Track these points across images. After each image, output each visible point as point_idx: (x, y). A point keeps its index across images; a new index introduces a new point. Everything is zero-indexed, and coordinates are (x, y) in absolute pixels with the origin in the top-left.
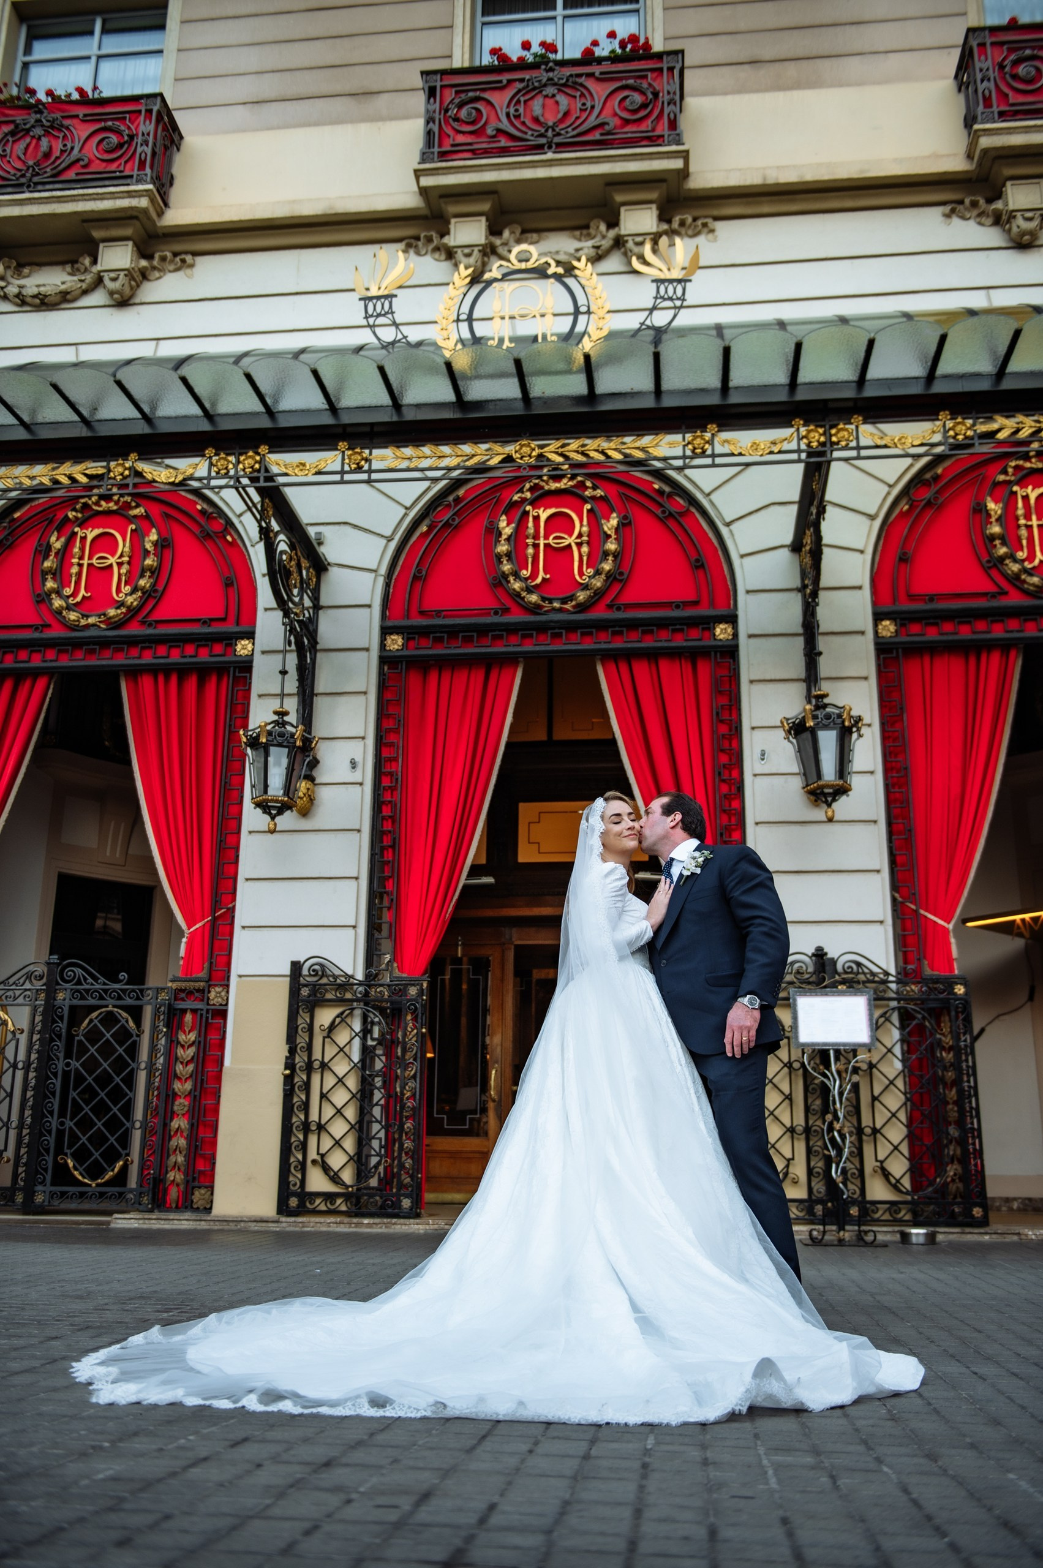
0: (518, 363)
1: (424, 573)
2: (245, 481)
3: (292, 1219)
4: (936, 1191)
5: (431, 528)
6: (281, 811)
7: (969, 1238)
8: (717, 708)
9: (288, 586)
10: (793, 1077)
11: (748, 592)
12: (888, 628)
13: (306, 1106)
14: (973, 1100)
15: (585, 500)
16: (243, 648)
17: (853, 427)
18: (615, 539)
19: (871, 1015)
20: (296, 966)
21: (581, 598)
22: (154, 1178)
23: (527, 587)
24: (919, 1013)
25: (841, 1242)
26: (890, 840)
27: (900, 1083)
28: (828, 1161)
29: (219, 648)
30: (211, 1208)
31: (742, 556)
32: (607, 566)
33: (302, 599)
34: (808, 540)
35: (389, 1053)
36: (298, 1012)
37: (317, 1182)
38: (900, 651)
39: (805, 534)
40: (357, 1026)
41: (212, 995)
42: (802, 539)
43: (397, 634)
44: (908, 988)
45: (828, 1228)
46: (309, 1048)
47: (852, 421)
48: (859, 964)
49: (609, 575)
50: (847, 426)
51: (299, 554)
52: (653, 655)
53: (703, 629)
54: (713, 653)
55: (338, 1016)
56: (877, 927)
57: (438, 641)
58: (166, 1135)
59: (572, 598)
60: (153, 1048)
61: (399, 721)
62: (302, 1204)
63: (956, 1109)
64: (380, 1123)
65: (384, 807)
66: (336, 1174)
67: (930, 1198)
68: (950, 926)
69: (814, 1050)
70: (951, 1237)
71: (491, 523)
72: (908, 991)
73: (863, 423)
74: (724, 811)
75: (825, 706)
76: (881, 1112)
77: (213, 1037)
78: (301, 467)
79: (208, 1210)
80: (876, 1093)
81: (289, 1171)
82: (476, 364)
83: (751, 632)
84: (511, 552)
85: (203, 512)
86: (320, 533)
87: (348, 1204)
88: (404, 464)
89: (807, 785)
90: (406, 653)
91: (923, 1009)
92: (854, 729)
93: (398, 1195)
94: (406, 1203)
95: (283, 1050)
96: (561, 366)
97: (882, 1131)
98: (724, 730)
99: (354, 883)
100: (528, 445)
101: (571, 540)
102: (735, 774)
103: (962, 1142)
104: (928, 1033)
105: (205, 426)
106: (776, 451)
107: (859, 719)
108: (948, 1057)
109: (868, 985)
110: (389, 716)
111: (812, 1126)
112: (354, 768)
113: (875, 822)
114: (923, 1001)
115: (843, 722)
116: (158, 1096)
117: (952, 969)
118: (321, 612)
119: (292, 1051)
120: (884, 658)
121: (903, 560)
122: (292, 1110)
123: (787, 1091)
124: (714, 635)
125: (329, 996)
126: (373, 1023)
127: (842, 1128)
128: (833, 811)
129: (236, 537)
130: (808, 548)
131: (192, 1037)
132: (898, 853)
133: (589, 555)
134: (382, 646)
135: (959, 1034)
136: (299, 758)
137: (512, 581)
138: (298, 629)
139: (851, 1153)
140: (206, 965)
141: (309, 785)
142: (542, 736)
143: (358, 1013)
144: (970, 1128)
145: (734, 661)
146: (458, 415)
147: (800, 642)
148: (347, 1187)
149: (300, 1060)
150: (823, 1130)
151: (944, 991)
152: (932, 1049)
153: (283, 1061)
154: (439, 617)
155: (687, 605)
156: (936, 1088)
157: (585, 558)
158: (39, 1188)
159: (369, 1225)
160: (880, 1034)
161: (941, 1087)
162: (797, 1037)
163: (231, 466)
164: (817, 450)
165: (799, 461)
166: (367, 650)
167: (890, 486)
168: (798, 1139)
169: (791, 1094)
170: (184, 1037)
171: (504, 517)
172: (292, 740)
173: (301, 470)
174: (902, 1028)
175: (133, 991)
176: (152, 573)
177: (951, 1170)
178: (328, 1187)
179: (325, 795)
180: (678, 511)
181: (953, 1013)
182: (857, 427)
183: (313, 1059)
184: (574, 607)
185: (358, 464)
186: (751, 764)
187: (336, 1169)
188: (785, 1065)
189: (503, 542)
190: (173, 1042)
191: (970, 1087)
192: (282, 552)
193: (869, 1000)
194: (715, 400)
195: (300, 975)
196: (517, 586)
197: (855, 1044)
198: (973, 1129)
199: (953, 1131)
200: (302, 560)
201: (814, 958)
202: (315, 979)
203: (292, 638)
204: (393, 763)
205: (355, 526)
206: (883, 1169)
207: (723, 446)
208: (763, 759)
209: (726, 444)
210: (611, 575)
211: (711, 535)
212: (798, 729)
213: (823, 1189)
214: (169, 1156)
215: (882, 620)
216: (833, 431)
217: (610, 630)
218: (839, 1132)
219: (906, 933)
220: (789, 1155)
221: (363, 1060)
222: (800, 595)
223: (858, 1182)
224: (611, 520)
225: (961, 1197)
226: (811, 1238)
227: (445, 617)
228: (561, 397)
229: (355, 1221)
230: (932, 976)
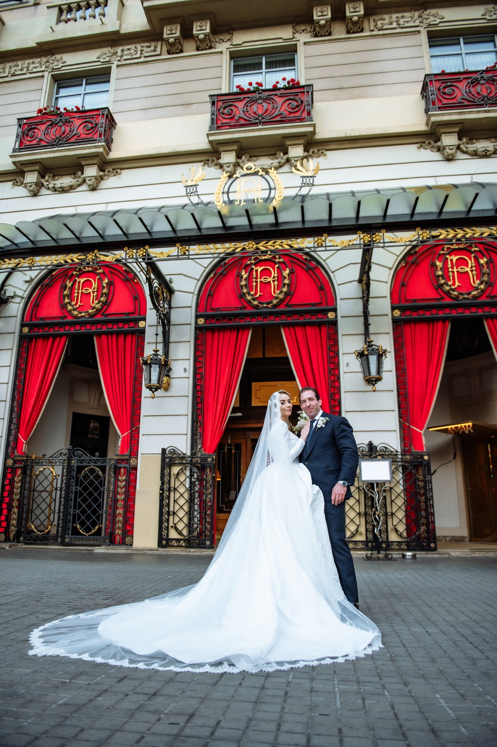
0: (247, 211)
1: (212, 293)
2: (140, 260)
3: (163, 549)
4: (416, 537)
5: (215, 275)
6: (156, 390)
7: (429, 556)
8: (329, 345)
9: (158, 300)
10: (360, 493)
11: (341, 299)
12: (397, 313)
13: (168, 505)
15: (276, 263)
18: (288, 279)
19: (391, 469)
20: (164, 450)
21: (275, 302)
22: (111, 533)
23: (253, 298)
24: (410, 467)
25: (378, 559)
26: (398, 398)
27: (402, 495)
28: (374, 526)
29: (132, 325)
31: (339, 285)
32: (285, 289)
33: (164, 305)
34: (365, 278)
35: (201, 484)
36: (165, 468)
37: (173, 534)
38: (402, 322)
39: (363, 276)
40: (188, 473)
41: (131, 461)
42: (362, 278)
43: (202, 318)
44: (405, 457)
45: (373, 552)
46: (169, 482)
47: (382, 231)
48: (386, 448)
49: (286, 293)
50: (380, 234)
51: (163, 287)
52: (303, 325)
53: (323, 314)
54: (327, 324)
55: (180, 470)
56: (393, 433)
57: (218, 320)
58: (115, 516)
59: (271, 302)
60: (109, 482)
61: (203, 352)
62: (167, 543)
63: (424, 504)
64: (197, 511)
65: (197, 387)
66: (180, 531)
67: (414, 540)
68: (422, 432)
69: (368, 483)
70: (422, 555)
71: (239, 273)
72: (405, 459)
73: (386, 233)
74: (333, 387)
75: (372, 345)
76: (395, 506)
77: (132, 478)
78: (162, 254)
79: (131, 545)
81: (162, 530)
82: (231, 212)
83: (343, 315)
84: (247, 284)
85: (125, 271)
86: (171, 278)
87: (185, 543)
88: (202, 252)
89: (365, 377)
90: (205, 325)
91: (411, 465)
92: (384, 355)
93: (205, 540)
94: (208, 543)
95: (159, 483)
96: (264, 212)
97: (395, 514)
98: (332, 355)
99: (186, 417)
100: (252, 243)
101: (270, 279)
102: (336, 372)
103: (427, 518)
104: (413, 475)
105: (124, 239)
106: (351, 244)
107: (386, 351)
108: (421, 484)
109: (390, 456)
110: (199, 350)
111: (367, 512)
112: (185, 371)
113: (392, 391)
114: (411, 462)
115: (379, 352)
116: (111, 501)
117: (423, 449)
118: (172, 310)
119: (163, 484)
120: (396, 325)
121: (403, 286)
122: (163, 507)
123: (358, 499)
124: (328, 316)
125: (177, 462)
126: (194, 472)
127: (379, 513)
128: (376, 387)
129: (138, 279)
130: (365, 282)
131: (124, 478)
132: (401, 403)
133: (278, 285)
134: (196, 323)
135: (425, 475)
136: (163, 368)
137: (247, 296)
138: (163, 317)
139: (383, 523)
140: (129, 450)
141: (168, 378)
142: (261, 356)
143: (188, 468)
145: (336, 327)
146: (224, 232)
147: (362, 319)
148: (185, 536)
149: (166, 487)
150: (372, 514)
151: (420, 458)
152: (415, 481)
153: (159, 487)
154: (218, 311)
155: (317, 305)
156: (416, 497)
157: (276, 287)
158: (67, 536)
159: (193, 552)
160: (394, 475)
161: (418, 496)
162: (361, 478)
163: (134, 254)
164: (367, 244)
165: (360, 248)
166: (190, 324)
167: (398, 256)
168: (362, 517)
170: (121, 478)
171: (244, 271)
172: (160, 362)
174: (403, 473)
175: (101, 460)
176: (106, 295)
177: (423, 528)
178: (177, 536)
179: (174, 382)
180: (313, 267)
181: (423, 467)
182: (383, 234)
183: (171, 487)
184: (272, 306)
185: (184, 252)
186: (343, 368)
188: (357, 488)
189: (243, 280)
190: (117, 480)
191: (430, 496)
192: (155, 287)
193: (390, 463)
194: (326, 224)
195: (165, 453)
196: (249, 298)
197: (384, 481)
198: (431, 513)
199: (423, 513)
200: (164, 289)
201: (368, 446)
202: (171, 455)
203: (160, 320)
204: (201, 369)
205: (185, 275)
206: (395, 529)
208: (347, 366)
209: (331, 242)
211: (326, 276)
212: (361, 355)
213: (372, 537)
214: (116, 524)
215: (395, 310)
216: (374, 236)
217: (286, 315)
218: (378, 515)
219: (405, 435)
220: (358, 524)
221: (190, 487)
222: (362, 300)
223: (386, 534)
224: (286, 271)
225: (426, 539)
226: (367, 557)
227: (221, 311)
228: (264, 224)
229: (188, 550)
230: (415, 452)
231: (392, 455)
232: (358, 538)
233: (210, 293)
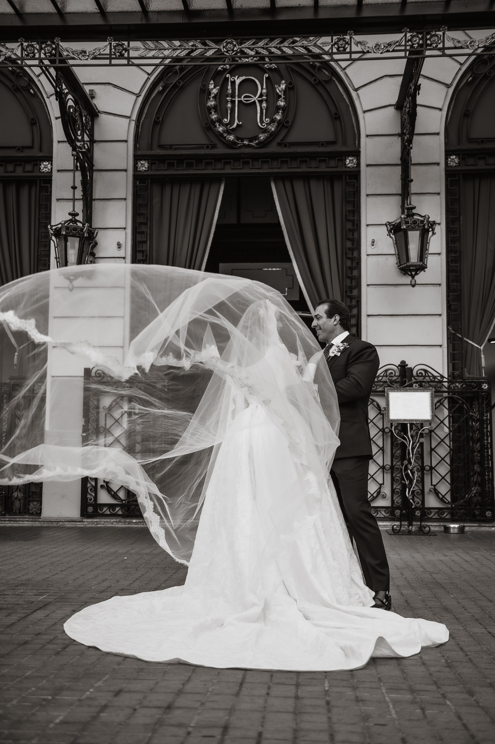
1: (161, 119)
2: (46, 62)
3: (91, 520)
4: (465, 502)
5: (164, 88)
7: (483, 529)
8: (346, 212)
9: (75, 130)
10: (385, 437)
12: (454, 160)
14: (490, 450)
15: (264, 71)
16: (45, 167)
17: (441, 33)
18: (284, 98)
19: (432, 403)
20: (87, 371)
21: (262, 138)
22: (6, 496)
23: (227, 130)
24: (461, 400)
26: (448, 296)
27: (447, 441)
28: (404, 487)
29: (29, 167)
30: (41, 513)
31: (364, 112)
32: (278, 117)
33: (83, 137)
34: (407, 104)
37: (104, 498)
38: (461, 175)
39: (405, 99)
42: (403, 103)
43: (145, 160)
44: (454, 385)
45: (403, 523)
46: (97, 420)
47: (441, 29)
48: (426, 371)
49: (279, 123)
50: (437, 33)
51: (81, 107)
52: (306, 178)
53: (339, 160)
54: (344, 176)
55: (113, 401)
56: (438, 349)
57: (171, 165)
59: (256, 138)
61: (147, 217)
62: (95, 510)
63: (479, 455)
66: (115, 493)
67: (461, 506)
68: (482, 348)
69: (398, 424)
70: (473, 528)
71: (204, 86)
72: (454, 387)
73: (447, 31)
74: (348, 277)
75: (414, 214)
76: (435, 457)
78: (83, 54)
79: (39, 514)
80: (433, 447)
81: (87, 491)
83: (368, 163)
84: (217, 105)
85: (13, 72)
86: (93, 90)
87: (123, 510)
88: (151, 54)
89: (401, 265)
90: (150, 173)
91: (462, 398)
92: (430, 230)
97: (435, 468)
98: (349, 226)
99: (121, 318)
100: (231, 43)
101: (255, 99)
102: (355, 254)
103: (481, 474)
104: (465, 411)
105: (17, 22)
106: (391, 50)
107: (434, 223)
108: (476, 425)
109: (431, 383)
110: (140, 214)
111: (395, 465)
112: (119, 248)
113: (440, 285)
114: (463, 393)
115: (424, 226)
117: (481, 374)
118: (95, 144)
119: (87, 422)
120: (450, 180)
121: (466, 115)
123: (381, 446)
124: (345, 164)
127: (413, 468)
128: (415, 281)
129: (36, 90)
130: (407, 110)
132: (453, 303)
133: (267, 109)
134: (135, 168)
135: (484, 412)
136: (86, 243)
137: (218, 126)
138: (82, 158)
139: (417, 481)
141: (92, 258)
142: (235, 222)
144: (487, 467)
145: (357, 181)
146: (185, 21)
147: (399, 170)
148: (122, 501)
149: (92, 427)
150: (402, 469)
151: (476, 387)
152: (467, 420)
154: (171, 149)
155: (328, 144)
156: (468, 443)
157: (264, 111)
159: (136, 523)
160: (437, 412)
161: (471, 442)
162: (388, 416)
163: (36, 51)
164: (418, 49)
165: (404, 57)
166: (126, 170)
167: (461, 64)
168: (387, 473)
169: (383, 447)
170: (19, 413)
171: (212, 82)
172: (81, 233)
173: (83, 56)
174: (449, 409)
177: (475, 490)
178: (111, 501)
180: (324, 79)
181: (480, 400)
182: (444, 34)
183: (100, 426)
184: (256, 144)
185: (120, 53)
186: (365, 248)
187: (115, 490)
188: (381, 430)
189: (212, 99)
190: (13, 416)
191: (488, 443)
192: (70, 107)
193: (432, 394)
194: (353, 14)
196: (221, 129)
197: (422, 421)
198: (488, 467)
199: (476, 468)
200: (82, 110)
201: (399, 367)
203: (78, 164)
204: (144, 244)
205: (115, 86)
206: (435, 490)
207: (357, 46)
208: (373, 245)
209: (359, 45)
210: (281, 123)
211: (345, 96)
212: (396, 229)
213: (401, 501)
215: (451, 155)
216: (428, 37)
217: (280, 160)
218: (411, 471)
219: (455, 352)
220: (381, 482)
222: (399, 140)
223: (421, 497)
224: (281, 85)
225: (480, 505)
226: (393, 529)
227: (175, 149)
228: (253, 9)
229: (128, 520)
230: (469, 378)
231: (434, 382)
232: (380, 503)
233: (158, 118)
